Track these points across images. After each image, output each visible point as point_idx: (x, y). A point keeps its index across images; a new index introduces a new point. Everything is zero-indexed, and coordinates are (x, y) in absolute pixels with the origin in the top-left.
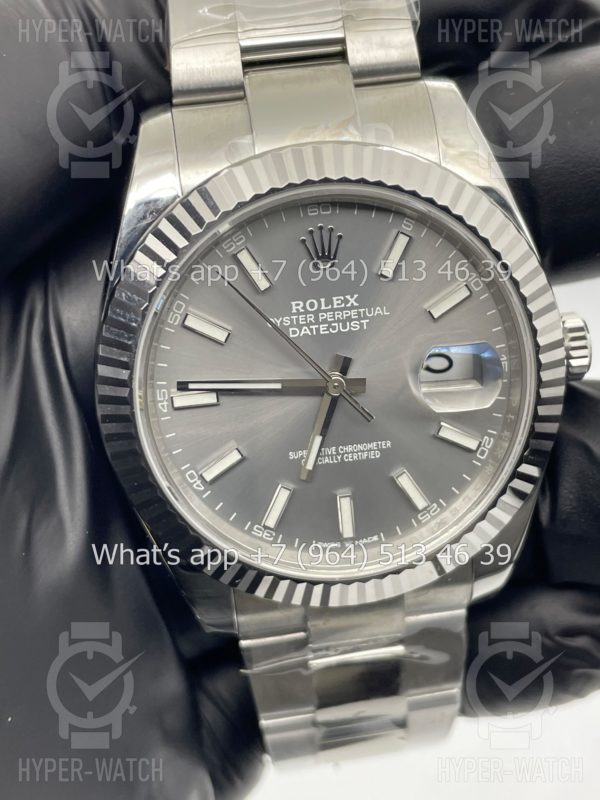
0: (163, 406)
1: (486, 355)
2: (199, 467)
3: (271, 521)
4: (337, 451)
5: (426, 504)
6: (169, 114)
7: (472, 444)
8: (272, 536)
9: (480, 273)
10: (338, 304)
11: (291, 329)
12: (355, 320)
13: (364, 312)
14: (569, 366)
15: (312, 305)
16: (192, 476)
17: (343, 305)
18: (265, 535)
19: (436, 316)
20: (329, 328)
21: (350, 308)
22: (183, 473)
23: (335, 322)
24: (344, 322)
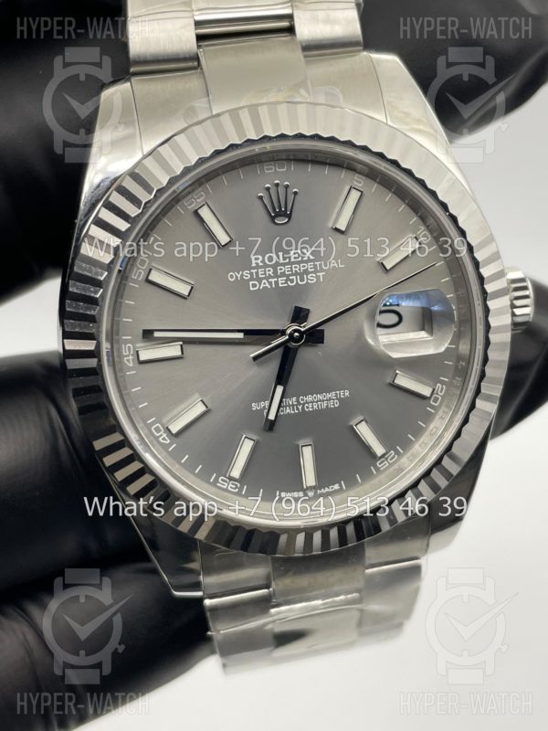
0: (128, 360)
1: (436, 308)
2: (164, 421)
3: (236, 473)
4: (298, 401)
5: (384, 451)
6: (129, 84)
7: (426, 391)
8: (236, 487)
9: (428, 227)
10: (295, 258)
11: (251, 283)
12: (311, 273)
13: (320, 265)
14: (513, 315)
15: (271, 259)
16: (158, 430)
17: (300, 259)
18: (231, 486)
19: (388, 267)
20: (286, 281)
21: (307, 262)
22: (149, 427)
23: (292, 275)
24: (301, 275)
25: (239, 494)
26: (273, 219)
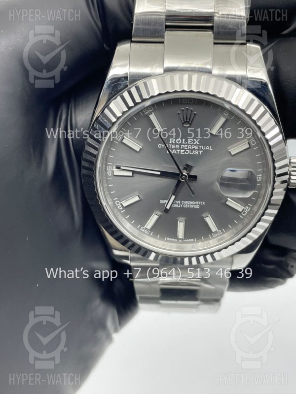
0: (109, 173)
2: (121, 200)
3: (149, 226)
4: (181, 202)
5: (216, 230)
7: (240, 209)
8: (148, 232)
9: (255, 138)
10: (190, 142)
12: (197, 150)
13: (201, 147)
15: (179, 141)
16: (118, 203)
17: (192, 143)
18: (146, 231)
19: (233, 154)
20: (184, 152)
21: (195, 145)
22: (114, 201)
23: (188, 149)
24: (192, 150)
25: (149, 235)
26: (183, 124)
